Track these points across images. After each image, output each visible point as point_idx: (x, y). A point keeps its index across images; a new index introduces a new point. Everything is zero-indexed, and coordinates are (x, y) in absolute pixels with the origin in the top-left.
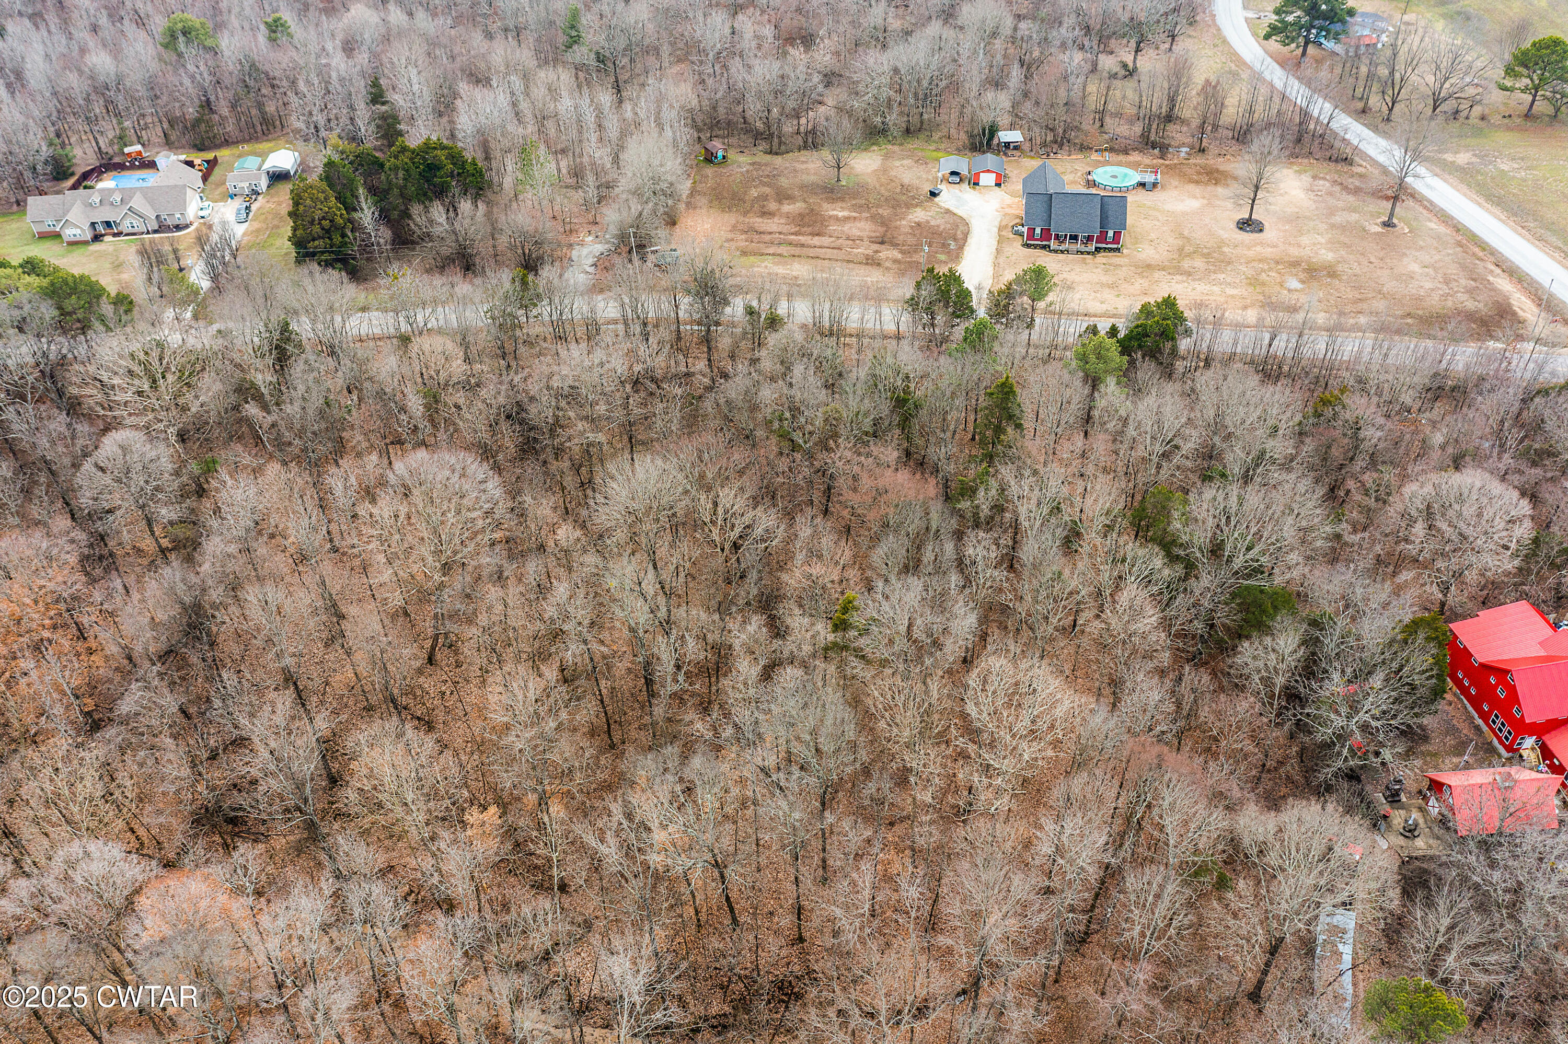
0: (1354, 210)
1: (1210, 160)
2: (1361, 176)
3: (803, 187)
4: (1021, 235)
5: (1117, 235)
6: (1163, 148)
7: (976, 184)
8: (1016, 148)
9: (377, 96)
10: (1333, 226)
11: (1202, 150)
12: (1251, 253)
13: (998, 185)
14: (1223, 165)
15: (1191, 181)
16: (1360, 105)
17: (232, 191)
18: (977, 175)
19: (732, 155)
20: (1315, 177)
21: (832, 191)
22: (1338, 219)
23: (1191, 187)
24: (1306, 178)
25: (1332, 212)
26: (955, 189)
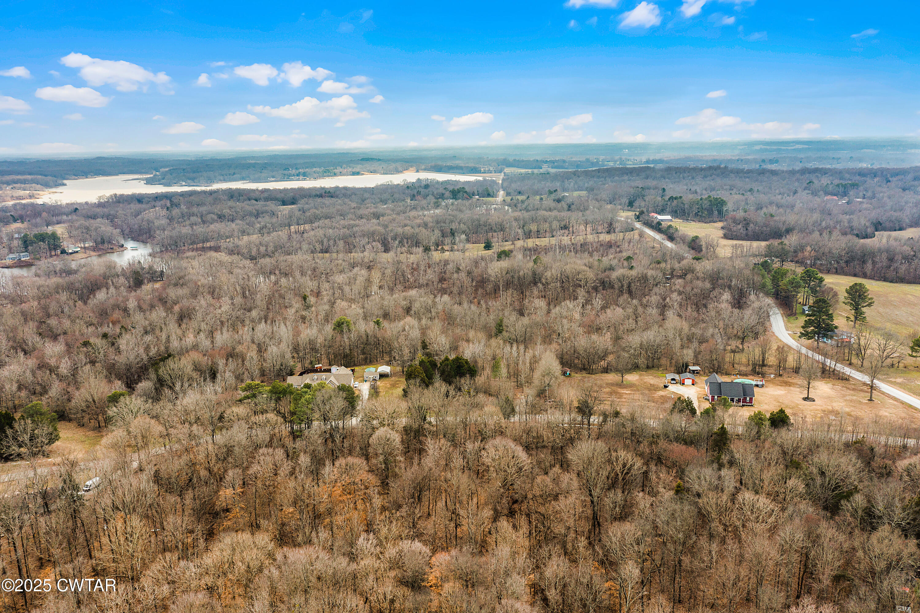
0: (854, 395)
1: (785, 378)
2: (854, 385)
3: (607, 384)
4: (708, 400)
5: (751, 399)
6: (763, 375)
7: (683, 384)
8: (697, 373)
9: (424, 346)
10: (846, 400)
11: (781, 375)
12: (811, 408)
13: (693, 384)
14: (790, 380)
15: (778, 385)
16: (848, 362)
17: (366, 379)
18: (684, 380)
19: (573, 374)
20: (833, 385)
21: (620, 385)
22: (848, 398)
23: (779, 387)
24: (830, 385)
25: (844, 396)
26: (675, 386)
